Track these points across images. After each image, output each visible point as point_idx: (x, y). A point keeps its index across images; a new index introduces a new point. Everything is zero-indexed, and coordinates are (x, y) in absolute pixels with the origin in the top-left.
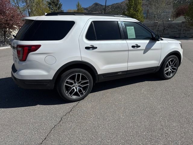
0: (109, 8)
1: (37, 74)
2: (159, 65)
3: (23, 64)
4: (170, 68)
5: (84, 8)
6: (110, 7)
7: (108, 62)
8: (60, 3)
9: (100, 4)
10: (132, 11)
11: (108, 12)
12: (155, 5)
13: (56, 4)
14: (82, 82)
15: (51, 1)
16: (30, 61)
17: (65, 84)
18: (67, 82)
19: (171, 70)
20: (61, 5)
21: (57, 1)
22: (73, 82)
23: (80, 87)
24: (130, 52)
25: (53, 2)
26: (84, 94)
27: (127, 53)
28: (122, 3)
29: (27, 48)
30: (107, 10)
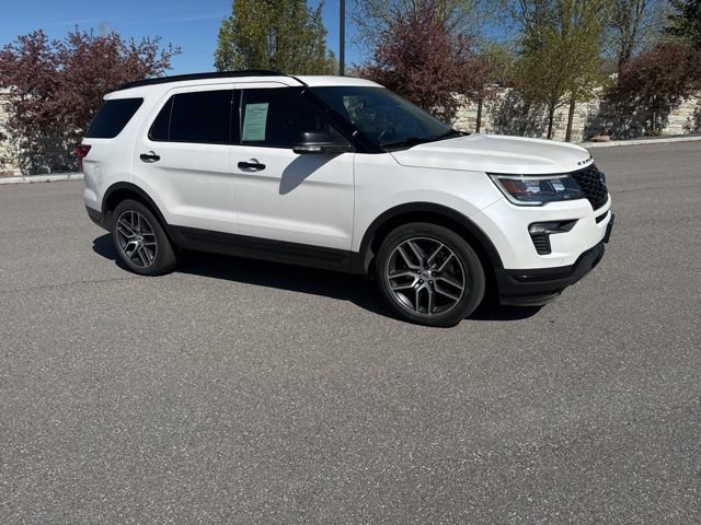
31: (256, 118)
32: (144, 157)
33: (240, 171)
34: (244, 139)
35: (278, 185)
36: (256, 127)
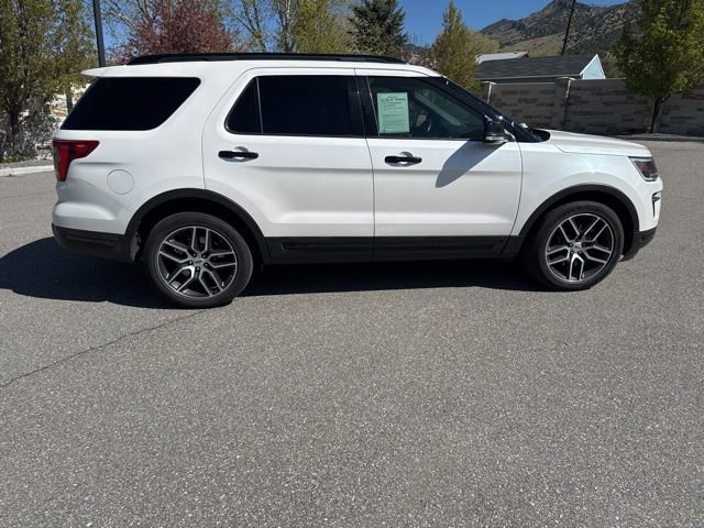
0: (616, 17)
1: (88, 217)
2: (516, 233)
4: (576, 250)
6: (619, 12)
8: (396, 10)
13: (382, 14)
14: (212, 255)
15: (368, 4)
17: (160, 252)
18: (168, 249)
19: (582, 255)
20: (399, 18)
21: (388, 3)
23: (209, 267)
24: (379, 178)
25: (374, 10)
26: (222, 290)
27: (368, 178)
29: (67, 147)
31: (394, 109)
32: (225, 155)
33: (388, 167)
34: (381, 131)
35: (434, 179)
36: (396, 118)
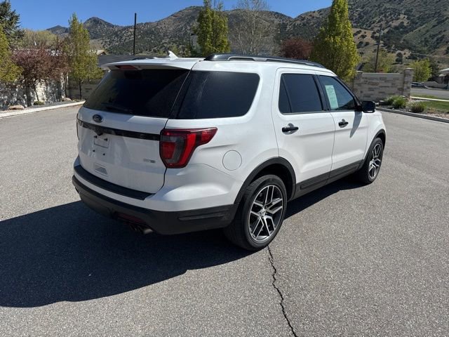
3: (180, 174)
5: (64, 28)
6: (131, 30)
7: (310, 159)
9: (106, 22)
10: (208, 45)
11: (127, 41)
12: (243, 35)
16: (195, 165)
17: (251, 212)
22: (262, 206)
23: (269, 214)
26: (275, 229)
28: (159, 23)
30: (124, 38)
31: (332, 94)
33: (340, 128)
34: (331, 108)
36: (333, 100)
